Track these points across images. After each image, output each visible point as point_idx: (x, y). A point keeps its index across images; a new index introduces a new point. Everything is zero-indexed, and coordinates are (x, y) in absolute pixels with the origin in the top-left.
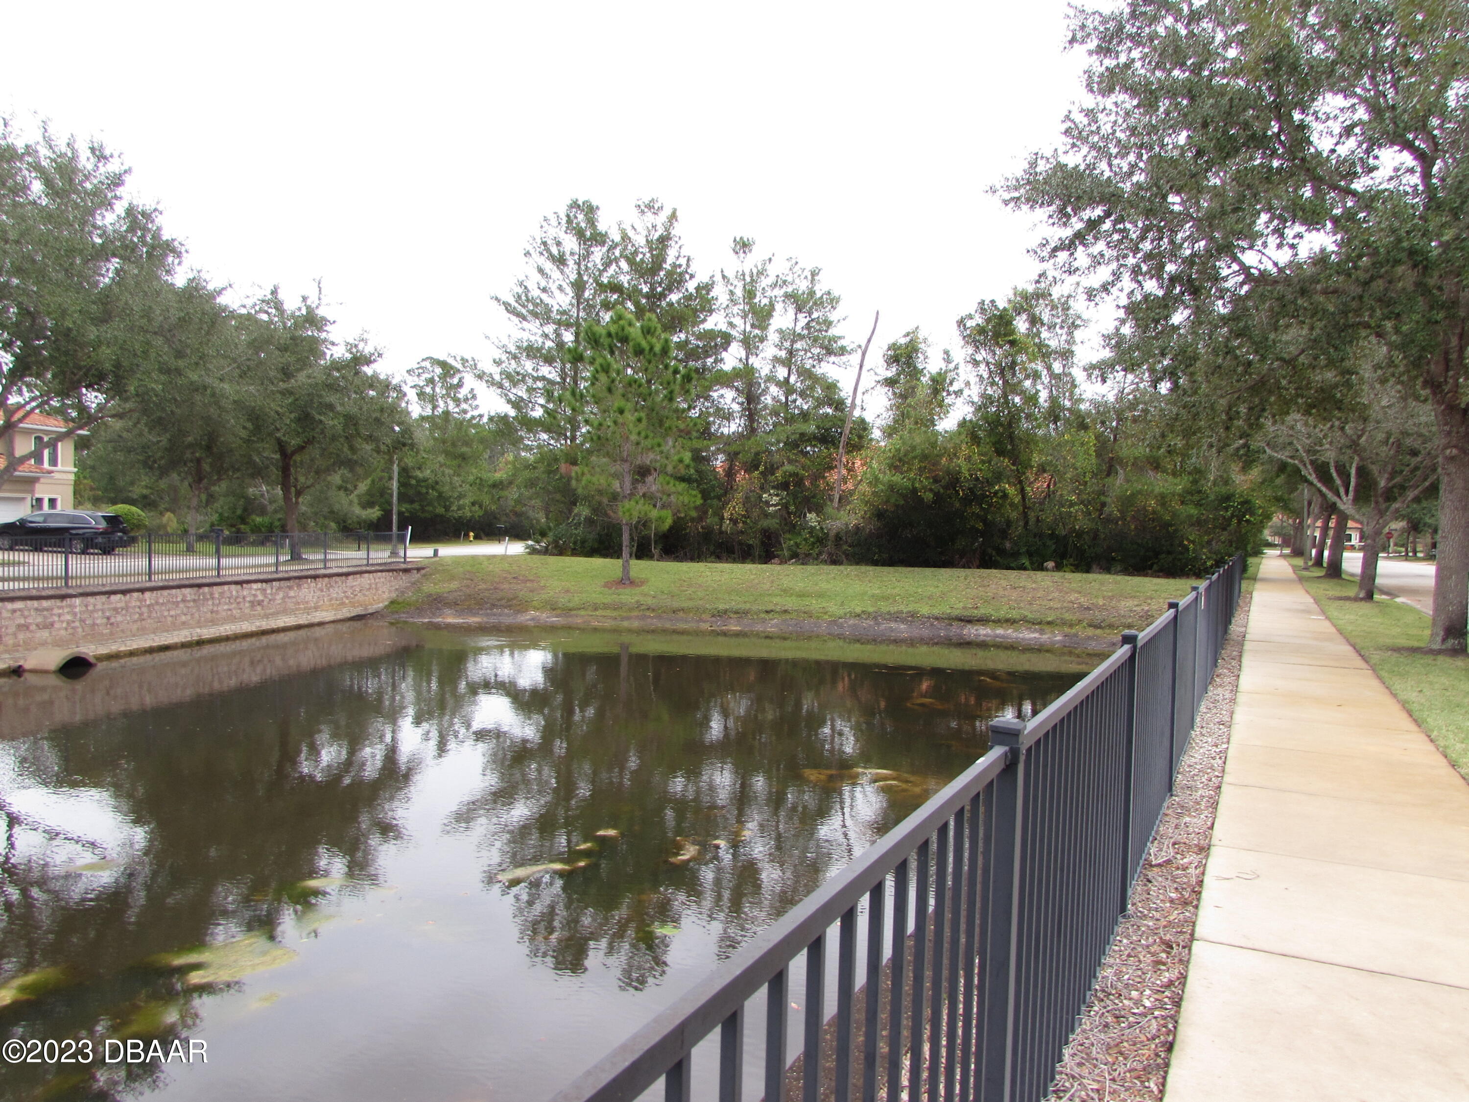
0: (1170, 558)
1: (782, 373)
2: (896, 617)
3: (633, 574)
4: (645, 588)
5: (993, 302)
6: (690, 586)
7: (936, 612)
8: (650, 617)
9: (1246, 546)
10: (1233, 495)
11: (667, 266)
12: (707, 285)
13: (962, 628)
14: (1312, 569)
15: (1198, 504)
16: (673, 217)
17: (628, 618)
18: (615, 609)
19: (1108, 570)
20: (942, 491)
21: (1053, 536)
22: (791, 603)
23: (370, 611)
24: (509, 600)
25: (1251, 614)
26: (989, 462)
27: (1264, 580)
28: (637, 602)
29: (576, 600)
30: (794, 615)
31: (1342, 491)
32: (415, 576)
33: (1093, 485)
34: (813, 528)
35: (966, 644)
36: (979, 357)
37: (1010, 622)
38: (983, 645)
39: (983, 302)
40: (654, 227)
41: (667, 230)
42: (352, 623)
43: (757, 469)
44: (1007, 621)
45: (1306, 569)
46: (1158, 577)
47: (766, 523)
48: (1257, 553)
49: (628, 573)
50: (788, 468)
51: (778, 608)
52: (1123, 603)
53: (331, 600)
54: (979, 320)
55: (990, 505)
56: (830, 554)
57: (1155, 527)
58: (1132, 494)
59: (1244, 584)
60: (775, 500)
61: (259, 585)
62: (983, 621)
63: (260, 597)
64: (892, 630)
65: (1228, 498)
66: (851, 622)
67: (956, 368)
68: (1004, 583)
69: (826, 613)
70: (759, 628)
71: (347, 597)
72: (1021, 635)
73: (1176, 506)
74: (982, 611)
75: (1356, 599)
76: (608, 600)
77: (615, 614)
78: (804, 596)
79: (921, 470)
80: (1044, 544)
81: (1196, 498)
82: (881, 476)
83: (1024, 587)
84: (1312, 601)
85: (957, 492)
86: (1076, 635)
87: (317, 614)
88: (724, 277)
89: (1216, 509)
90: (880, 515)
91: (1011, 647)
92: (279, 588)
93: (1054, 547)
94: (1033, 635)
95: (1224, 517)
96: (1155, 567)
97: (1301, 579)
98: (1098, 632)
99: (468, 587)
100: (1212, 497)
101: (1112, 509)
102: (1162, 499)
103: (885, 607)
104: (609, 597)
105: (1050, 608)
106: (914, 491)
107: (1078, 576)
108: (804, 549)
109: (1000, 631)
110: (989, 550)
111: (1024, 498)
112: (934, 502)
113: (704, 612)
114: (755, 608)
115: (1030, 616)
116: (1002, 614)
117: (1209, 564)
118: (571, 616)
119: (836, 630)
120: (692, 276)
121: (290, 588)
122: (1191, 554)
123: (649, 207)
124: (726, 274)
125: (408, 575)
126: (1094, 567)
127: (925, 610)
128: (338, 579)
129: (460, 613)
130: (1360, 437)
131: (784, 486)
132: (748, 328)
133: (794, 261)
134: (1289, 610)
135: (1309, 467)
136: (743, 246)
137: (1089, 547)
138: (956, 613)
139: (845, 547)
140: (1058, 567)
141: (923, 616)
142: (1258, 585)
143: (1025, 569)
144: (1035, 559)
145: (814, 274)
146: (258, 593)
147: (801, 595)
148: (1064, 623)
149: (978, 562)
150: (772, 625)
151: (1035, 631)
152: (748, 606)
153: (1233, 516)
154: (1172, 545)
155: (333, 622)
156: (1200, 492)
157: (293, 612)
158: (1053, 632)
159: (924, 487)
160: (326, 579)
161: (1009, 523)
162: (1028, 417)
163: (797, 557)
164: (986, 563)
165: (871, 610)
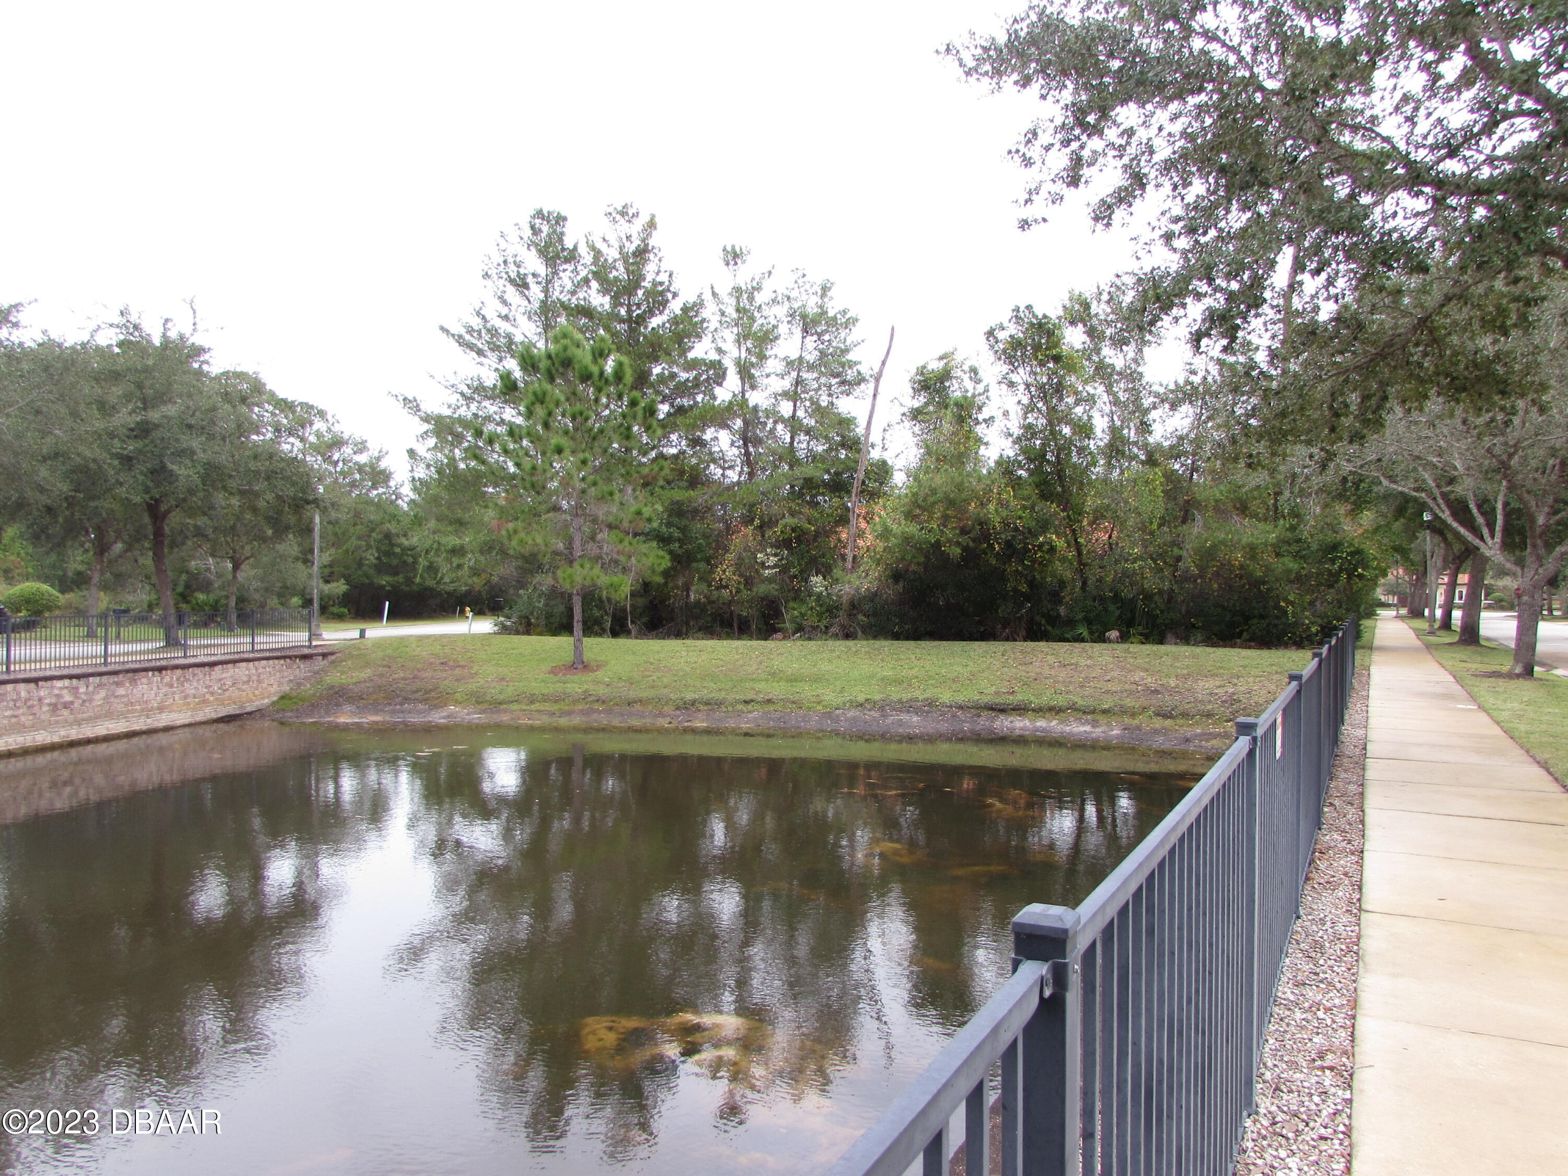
0: (1264, 623)
1: (786, 409)
2: (908, 706)
3: (588, 656)
4: (599, 674)
5: (1029, 307)
6: (657, 669)
7: (961, 698)
8: (598, 711)
9: (1359, 606)
10: (1340, 544)
11: (646, 284)
12: (695, 305)
13: (993, 720)
14: (1438, 633)
15: (1297, 556)
16: (651, 225)
17: (569, 713)
18: (556, 702)
19: (1185, 640)
20: (971, 544)
21: (1116, 597)
22: (777, 690)
23: (249, 709)
24: (426, 692)
25: (1372, 703)
26: (1032, 508)
27: (1382, 649)
28: (586, 691)
29: (510, 691)
30: (779, 707)
31: (1485, 532)
32: (320, 663)
33: (1165, 535)
34: (819, 595)
35: (1001, 740)
36: (1014, 377)
37: (1055, 710)
38: (1020, 741)
39: (1017, 310)
40: (628, 238)
41: (643, 241)
42: (221, 725)
43: (752, 524)
44: (1051, 709)
45: (1432, 633)
46: (1250, 648)
47: (762, 589)
48: (1370, 614)
49: (581, 654)
50: (789, 520)
51: (760, 697)
52: (1201, 684)
53: (186, 697)
54: (1013, 330)
55: (1034, 561)
56: (843, 626)
57: (1244, 586)
58: (1214, 546)
59: (1358, 655)
60: (773, 560)
61: (67, 682)
62: (1020, 709)
63: (68, 698)
64: (900, 723)
65: (1335, 547)
66: (850, 714)
67: (986, 390)
68: (1051, 659)
69: (819, 703)
70: (731, 723)
71: (212, 694)
72: (1068, 729)
73: (1269, 558)
74: (1020, 697)
75: (1511, 676)
76: (548, 689)
77: (556, 707)
78: (796, 680)
79: (945, 518)
80: (1106, 610)
81: (1295, 548)
82: (895, 527)
83: (1076, 665)
84: (1451, 679)
85: (991, 546)
86: (1138, 728)
87: (164, 716)
88: (714, 294)
89: (1320, 562)
90: (896, 576)
91: (1056, 743)
92: (100, 686)
93: (1117, 613)
94: (1082, 729)
95: (1329, 571)
96: (1245, 635)
97: (1429, 647)
98: (1168, 723)
99: (381, 676)
100: (1314, 547)
101: (1189, 564)
102: (1252, 551)
103: (896, 693)
104: (552, 687)
105: (1107, 692)
106: (938, 544)
107: (1148, 648)
108: (812, 620)
109: (1041, 723)
110: (1038, 618)
111: (1080, 553)
112: (963, 558)
113: (667, 704)
114: (731, 697)
115: (1080, 702)
116: (1044, 700)
117: (1313, 630)
118: (498, 712)
119: (829, 725)
120: (675, 295)
121: (117, 684)
122: (1291, 619)
123: (623, 214)
124: (716, 291)
125: (308, 662)
126: (1169, 636)
127: (946, 697)
128: (197, 670)
129: (362, 710)
130: (1511, 456)
131: (786, 543)
132: (743, 355)
133: (800, 273)
134: (1422, 695)
135: (1440, 501)
136: (733, 256)
137: (1162, 612)
138: (985, 699)
139: (861, 617)
140: (1124, 638)
141: (943, 705)
142: (1376, 657)
143: (1083, 640)
144: (1094, 628)
145: (825, 290)
146: (65, 692)
147: (793, 680)
148: (1124, 711)
149: (1024, 633)
150: (750, 720)
151: (1087, 722)
152: (723, 695)
153: (1341, 569)
154: (1265, 608)
155: (190, 725)
156: (1299, 541)
157: (122, 715)
158: (1109, 724)
159: (949, 541)
160: (179, 672)
161: (1062, 584)
162: (1081, 450)
163: (803, 631)
164: (1035, 634)
165: (877, 697)
